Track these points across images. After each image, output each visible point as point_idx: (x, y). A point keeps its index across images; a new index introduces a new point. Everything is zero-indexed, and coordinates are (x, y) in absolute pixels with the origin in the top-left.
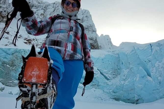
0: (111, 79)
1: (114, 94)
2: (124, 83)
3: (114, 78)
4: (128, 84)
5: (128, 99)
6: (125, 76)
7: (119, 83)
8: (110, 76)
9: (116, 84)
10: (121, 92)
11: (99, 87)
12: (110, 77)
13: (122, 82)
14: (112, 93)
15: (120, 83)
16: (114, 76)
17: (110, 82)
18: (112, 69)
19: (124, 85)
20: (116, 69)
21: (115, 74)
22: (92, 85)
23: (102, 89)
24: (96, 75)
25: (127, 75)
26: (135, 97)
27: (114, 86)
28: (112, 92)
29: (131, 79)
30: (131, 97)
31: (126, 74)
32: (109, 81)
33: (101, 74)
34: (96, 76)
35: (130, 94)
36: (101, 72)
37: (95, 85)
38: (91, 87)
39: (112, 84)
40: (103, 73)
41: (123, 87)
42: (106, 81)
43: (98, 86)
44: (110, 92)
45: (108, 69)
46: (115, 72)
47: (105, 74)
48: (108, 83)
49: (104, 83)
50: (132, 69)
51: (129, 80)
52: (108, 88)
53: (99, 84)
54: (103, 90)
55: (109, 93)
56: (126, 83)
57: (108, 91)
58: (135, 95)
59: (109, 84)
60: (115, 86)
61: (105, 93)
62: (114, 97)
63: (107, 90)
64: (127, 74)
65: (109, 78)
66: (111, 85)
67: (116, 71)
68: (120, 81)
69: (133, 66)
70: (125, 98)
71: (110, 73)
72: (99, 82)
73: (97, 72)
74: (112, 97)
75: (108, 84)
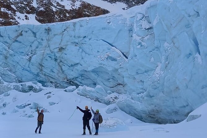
5: (176, 112)
28: (146, 96)
43: (123, 87)
50: (175, 40)
53: (124, 82)
70: (169, 110)
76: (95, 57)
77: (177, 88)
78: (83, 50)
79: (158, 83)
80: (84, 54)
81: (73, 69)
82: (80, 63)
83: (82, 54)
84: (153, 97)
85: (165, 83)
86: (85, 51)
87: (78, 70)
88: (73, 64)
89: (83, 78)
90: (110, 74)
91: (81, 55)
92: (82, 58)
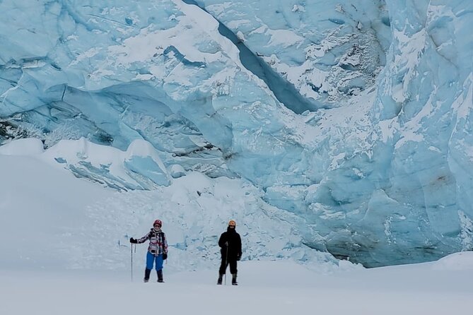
0: (324, 102)
1: (330, 214)
2: (397, 137)
3: (348, 92)
4: (420, 138)
5: (426, 248)
6: (407, 79)
7: (363, 136)
8: (318, 77)
9: (348, 139)
10: (379, 197)
11: (235, 165)
12: (316, 89)
13: (387, 129)
14: (318, 207)
15: (375, 137)
16: (350, 76)
17: (315, 122)
18: (341, 22)
19: (398, 145)
20: (365, 20)
21: (354, 60)
22: (182, 150)
23: (260, 180)
24: (209, 76)
25: (414, 77)
26: (460, 232)
27: (336, 154)
28: (321, 201)
29: (439, 104)
30: (439, 234)
31: (410, 65)
32: (311, 115)
33: (244, 69)
34: (206, 82)
35: (429, 212)
36: (254, 48)
37: (209, 147)
38: (177, 169)
39: (326, 142)
40: (266, 59)
41: (388, 165)
42: (286, 117)
43: (226, 158)
44: (308, 198)
45: (302, 26)
46: (355, 50)
47: (279, 68)
48: (299, 132)
49: (271, 134)
50: (440, 34)
51: (426, 111)
52: (297, 175)
53: (230, 142)
54: (265, 190)
55: (299, 206)
56: (409, 136)
57: (294, 193)
58: (463, 219)
59: (302, 142)
60: (342, 156)
61: (272, 209)
62: (333, 237)
63: (287, 189)
64: (415, 68)
65: (314, 95)
66: (319, 150)
67: (369, 36)
68: (374, 120)
69: (449, 13)
70: (403, 242)
71: (321, 53)
72: (231, 129)
73: (218, 49)
74: (319, 239)
75: (298, 144)
76: (114, 39)
77: (440, 178)
78: (64, 7)
79: (368, 161)
80: (67, 24)
81: (14, 79)
82: (50, 57)
83: (61, 23)
84: (344, 203)
85: (397, 163)
86: (73, 11)
87: (37, 84)
88: (16, 58)
89: (54, 113)
90: (175, 109)
91: (58, 26)
92: (61, 40)
